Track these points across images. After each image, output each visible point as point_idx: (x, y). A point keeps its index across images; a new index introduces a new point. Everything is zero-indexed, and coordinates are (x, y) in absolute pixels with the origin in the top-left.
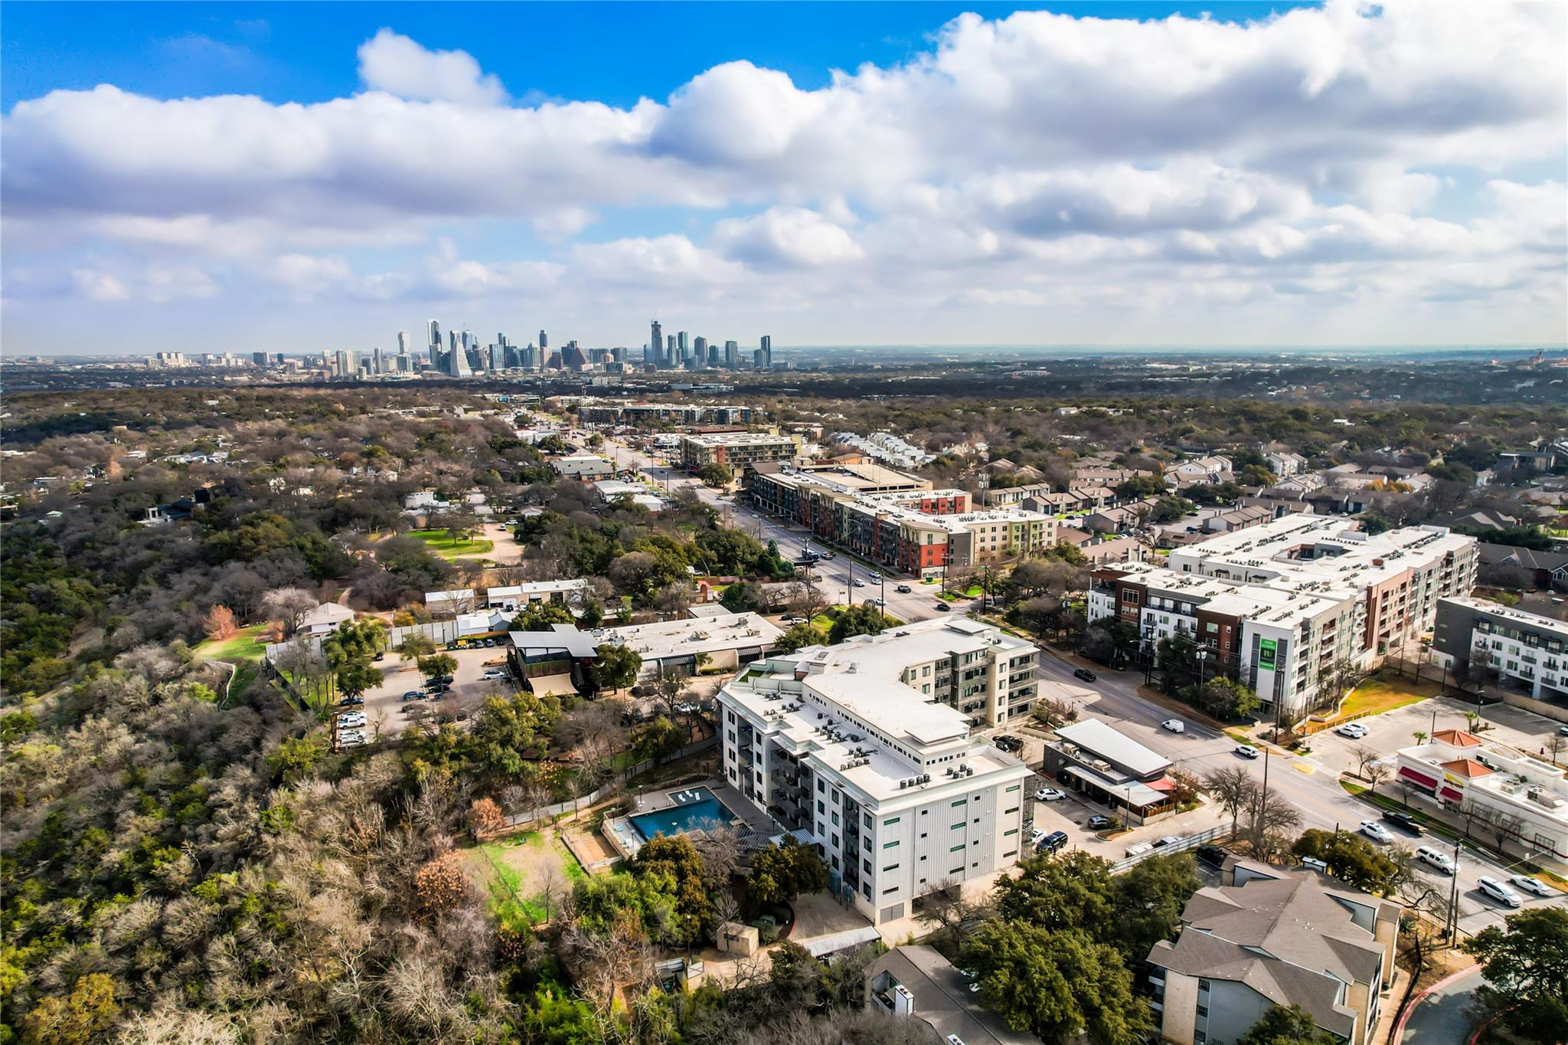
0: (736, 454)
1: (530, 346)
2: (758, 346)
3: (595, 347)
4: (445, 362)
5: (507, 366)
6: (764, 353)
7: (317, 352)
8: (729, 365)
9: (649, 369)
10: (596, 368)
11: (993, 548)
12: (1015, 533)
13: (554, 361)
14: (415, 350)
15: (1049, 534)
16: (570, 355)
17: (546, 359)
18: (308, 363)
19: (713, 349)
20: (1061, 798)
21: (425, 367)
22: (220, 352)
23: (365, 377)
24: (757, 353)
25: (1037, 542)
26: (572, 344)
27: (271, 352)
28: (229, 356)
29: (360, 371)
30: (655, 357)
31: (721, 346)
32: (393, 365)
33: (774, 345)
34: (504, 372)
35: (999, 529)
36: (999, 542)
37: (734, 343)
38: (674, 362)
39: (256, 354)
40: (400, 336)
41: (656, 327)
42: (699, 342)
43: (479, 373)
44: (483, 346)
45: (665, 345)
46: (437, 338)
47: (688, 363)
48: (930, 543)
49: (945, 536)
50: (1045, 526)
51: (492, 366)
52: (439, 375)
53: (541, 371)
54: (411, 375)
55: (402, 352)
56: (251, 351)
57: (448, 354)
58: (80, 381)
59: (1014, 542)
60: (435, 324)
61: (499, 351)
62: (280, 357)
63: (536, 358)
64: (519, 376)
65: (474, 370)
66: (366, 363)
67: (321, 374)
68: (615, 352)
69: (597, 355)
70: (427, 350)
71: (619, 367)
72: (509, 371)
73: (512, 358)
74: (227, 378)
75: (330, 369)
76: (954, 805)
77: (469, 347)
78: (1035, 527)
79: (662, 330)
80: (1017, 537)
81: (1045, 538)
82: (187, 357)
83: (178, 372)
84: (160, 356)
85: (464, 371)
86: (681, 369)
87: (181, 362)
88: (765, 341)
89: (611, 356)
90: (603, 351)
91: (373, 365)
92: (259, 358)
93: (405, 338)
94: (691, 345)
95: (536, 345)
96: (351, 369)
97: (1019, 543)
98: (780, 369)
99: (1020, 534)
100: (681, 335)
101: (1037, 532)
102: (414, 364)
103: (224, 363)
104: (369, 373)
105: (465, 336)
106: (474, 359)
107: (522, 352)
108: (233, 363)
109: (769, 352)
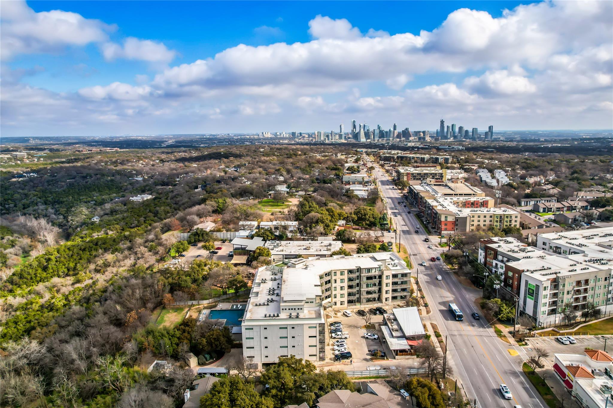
0: (415, 176)
1: (390, 130)
2: (487, 130)
3: (416, 130)
4: (356, 136)
5: (380, 138)
6: (490, 133)
7: (313, 132)
8: (473, 139)
9: (437, 140)
10: (415, 139)
11: (484, 225)
12: (496, 219)
13: (399, 136)
14: (346, 132)
15: (516, 221)
16: (406, 134)
17: (395, 135)
18: (310, 136)
19: (467, 132)
20: (375, 339)
21: (349, 138)
22: (281, 132)
23: (327, 142)
24: (486, 133)
25: (508, 224)
26: (407, 129)
27: (297, 132)
28: (284, 133)
29: (325, 139)
30: (441, 134)
31: (470, 130)
32: (337, 137)
33: (495, 130)
34: (378, 140)
35: (488, 217)
36: (488, 223)
37: (476, 129)
38: (449, 137)
39: (293, 133)
40: (341, 126)
41: (442, 122)
42: (461, 128)
43: (369, 140)
44: (371, 130)
45: (446, 130)
46: (354, 127)
47: (455, 137)
48: (446, 220)
49: (454, 218)
50: (513, 217)
51: (374, 138)
52: (353, 141)
53: (393, 140)
54: (343, 141)
55: (341, 132)
56: (291, 132)
57: (358, 133)
58: (237, 142)
59: (495, 224)
60: (354, 121)
61: (377, 131)
62: (301, 134)
63: (392, 135)
64: (384, 141)
65: (367, 139)
66: (328, 136)
67: (312, 140)
68: (424, 132)
69: (417, 133)
70: (351, 131)
71: (424, 138)
72: (380, 140)
73: (382, 134)
74: (281, 141)
75: (315, 138)
76: (280, 328)
77: (366, 130)
78: (507, 217)
79: (445, 123)
80: (497, 221)
81: (513, 223)
82: (271, 134)
83: (267, 139)
84: (263, 133)
85: (363, 139)
86: (452, 139)
87: (269, 135)
88: (491, 128)
89: (422, 134)
90: (420, 132)
91: (330, 137)
92: (294, 134)
93: (342, 127)
94: (457, 130)
95: (392, 129)
96: (322, 139)
97: (498, 224)
98: (496, 140)
99: (499, 220)
100: (453, 125)
101: (509, 219)
102: (345, 137)
103: (282, 136)
104: (328, 140)
105: (364, 126)
106: (367, 135)
107: (386, 132)
108: (285, 136)
109: (492, 133)
